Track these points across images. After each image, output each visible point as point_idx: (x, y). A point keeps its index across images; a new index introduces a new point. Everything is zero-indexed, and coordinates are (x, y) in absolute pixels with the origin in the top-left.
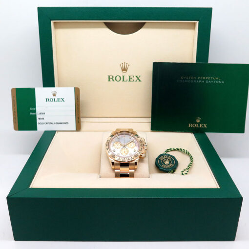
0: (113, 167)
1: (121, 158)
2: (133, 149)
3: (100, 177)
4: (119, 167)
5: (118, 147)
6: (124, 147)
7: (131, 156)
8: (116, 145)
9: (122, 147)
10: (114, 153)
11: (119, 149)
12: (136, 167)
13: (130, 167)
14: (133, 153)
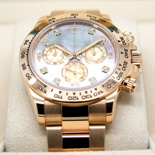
0: (42, 119)
1: (64, 93)
2: (102, 65)
3: (5, 150)
4: (58, 118)
5: (55, 59)
6: (74, 58)
7: (94, 86)
8: (50, 56)
9: (66, 60)
10: (45, 77)
11: (60, 67)
12: (109, 118)
13: (91, 117)
14: (101, 77)
